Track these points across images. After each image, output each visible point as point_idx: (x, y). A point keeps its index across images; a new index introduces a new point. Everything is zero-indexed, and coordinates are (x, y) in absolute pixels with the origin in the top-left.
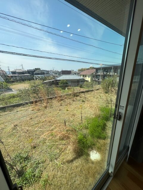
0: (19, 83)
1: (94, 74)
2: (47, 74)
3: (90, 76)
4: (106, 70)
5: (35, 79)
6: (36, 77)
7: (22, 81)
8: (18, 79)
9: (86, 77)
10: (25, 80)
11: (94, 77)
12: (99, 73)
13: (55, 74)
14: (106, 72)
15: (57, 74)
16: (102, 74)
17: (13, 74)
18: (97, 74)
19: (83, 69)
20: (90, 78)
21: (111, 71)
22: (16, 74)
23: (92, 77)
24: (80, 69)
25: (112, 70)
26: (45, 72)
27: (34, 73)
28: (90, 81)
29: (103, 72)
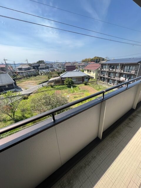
0: (26, 79)
1: (99, 69)
2: (51, 67)
3: (95, 72)
4: (112, 67)
5: (40, 74)
6: (42, 72)
7: (28, 77)
8: (25, 75)
9: (91, 72)
10: (31, 76)
11: (99, 72)
12: (104, 69)
13: (59, 67)
14: (112, 68)
15: (61, 67)
16: (108, 70)
17: (19, 70)
18: (102, 70)
19: (87, 59)
20: (95, 73)
21: (117, 68)
22: (22, 70)
23: (97, 72)
24: (84, 59)
25: (119, 67)
26: (49, 66)
27: (39, 68)
28: (94, 78)
29: (108, 68)
